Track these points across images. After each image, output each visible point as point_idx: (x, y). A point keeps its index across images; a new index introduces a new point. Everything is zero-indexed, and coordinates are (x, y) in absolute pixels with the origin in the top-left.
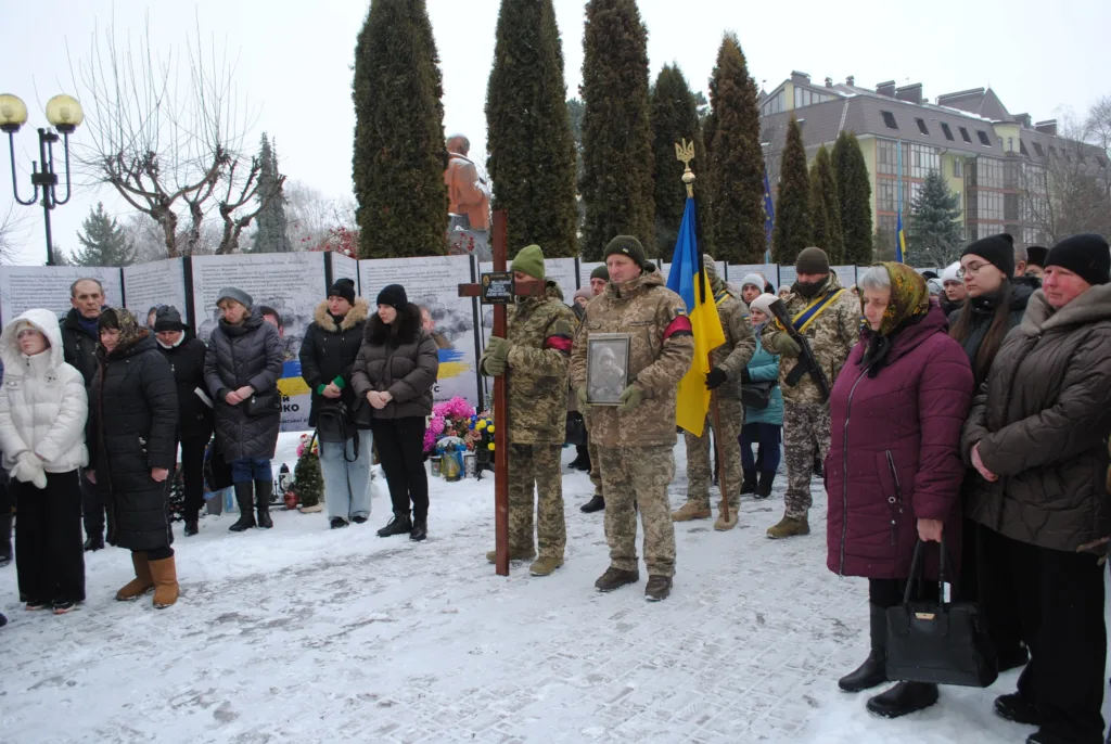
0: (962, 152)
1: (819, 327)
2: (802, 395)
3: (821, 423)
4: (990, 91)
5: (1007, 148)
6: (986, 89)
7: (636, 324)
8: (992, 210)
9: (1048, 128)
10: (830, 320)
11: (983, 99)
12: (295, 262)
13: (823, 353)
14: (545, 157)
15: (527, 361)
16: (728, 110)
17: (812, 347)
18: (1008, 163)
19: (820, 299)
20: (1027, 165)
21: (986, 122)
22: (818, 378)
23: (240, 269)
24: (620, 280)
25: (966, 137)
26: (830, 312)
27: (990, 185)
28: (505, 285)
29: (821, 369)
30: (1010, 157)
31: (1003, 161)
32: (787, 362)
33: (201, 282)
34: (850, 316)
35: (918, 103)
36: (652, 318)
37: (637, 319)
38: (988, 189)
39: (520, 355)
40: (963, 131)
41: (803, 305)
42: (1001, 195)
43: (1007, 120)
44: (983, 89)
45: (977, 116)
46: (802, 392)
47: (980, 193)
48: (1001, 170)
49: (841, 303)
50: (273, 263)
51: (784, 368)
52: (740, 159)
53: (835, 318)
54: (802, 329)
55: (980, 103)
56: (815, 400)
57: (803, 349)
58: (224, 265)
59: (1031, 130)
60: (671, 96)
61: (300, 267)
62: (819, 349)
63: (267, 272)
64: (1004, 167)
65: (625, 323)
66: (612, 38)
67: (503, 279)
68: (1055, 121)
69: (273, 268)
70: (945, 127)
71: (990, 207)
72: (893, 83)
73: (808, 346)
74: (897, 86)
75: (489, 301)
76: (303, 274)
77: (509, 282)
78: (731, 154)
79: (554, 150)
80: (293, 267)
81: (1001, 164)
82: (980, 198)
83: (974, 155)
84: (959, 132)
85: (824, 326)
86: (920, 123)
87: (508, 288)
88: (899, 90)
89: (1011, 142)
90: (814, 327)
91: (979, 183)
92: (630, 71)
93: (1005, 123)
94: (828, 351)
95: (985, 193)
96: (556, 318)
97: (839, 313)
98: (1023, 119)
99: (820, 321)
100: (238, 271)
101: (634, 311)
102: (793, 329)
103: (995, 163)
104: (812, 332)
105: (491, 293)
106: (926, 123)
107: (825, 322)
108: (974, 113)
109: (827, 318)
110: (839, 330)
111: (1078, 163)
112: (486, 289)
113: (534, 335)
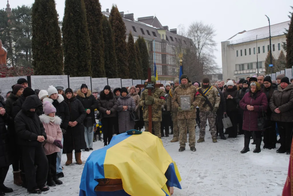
0: (148, 39)
1: (209, 94)
2: (206, 109)
3: (210, 115)
4: (155, 17)
5: (162, 38)
6: (154, 17)
7: (190, 93)
8: (158, 60)
9: (174, 31)
10: (212, 93)
11: (153, 20)
12: (60, 78)
13: (211, 100)
14: (83, 46)
15: (158, 101)
16: (118, 30)
17: (208, 98)
18: (162, 43)
19: (208, 88)
20: (168, 44)
21: (155, 28)
22: (210, 105)
23: (45, 80)
24: (185, 84)
25: (149, 34)
26: (211, 91)
27: (157, 51)
28: (152, 85)
29: (210, 103)
30: (163, 42)
31: (161, 42)
32: (202, 102)
33: (34, 83)
34: (215, 92)
35: (132, 21)
36: (193, 91)
37: (190, 92)
38: (156, 52)
39: (157, 100)
40: (148, 31)
41: (204, 90)
42: (161, 55)
43: (162, 28)
44: (153, 17)
45: (152, 26)
46: (207, 108)
47: (154, 54)
48: (160, 46)
49: (213, 89)
50: (54, 78)
51: (201, 104)
52: (122, 46)
53: (213, 92)
54: (205, 95)
55: (152, 21)
56: (209, 110)
57: (206, 99)
58: (40, 79)
59: (169, 32)
60: (105, 26)
61: (61, 79)
62: (210, 99)
63: (52, 81)
64: (161, 45)
65: (187, 93)
66: (93, 7)
67: (151, 83)
68: (176, 29)
69: (54, 80)
70: (142, 30)
71: (157, 59)
72: (123, 12)
73: (207, 98)
74: (125, 14)
75: (147, 88)
76: (62, 82)
77: (153, 84)
78: (119, 44)
79: (86, 44)
80: (59, 80)
81: (160, 43)
82: (154, 56)
83: (151, 40)
84: (146, 32)
85: (210, 94)
86: (134, 28)
87: (153, 85)
88: (125, 15)
89: (163, 36)
90: (208, 94)
91: (153, 50)
92: (98, 18)
93: (161, 29)
94: (212, 99)
95: (155, 54)
96: (162, 92)
97: (213, 91)
98: (166, 28)
99: (209, 93)
100: (44, 81)
101: (188, 90)
102: (203, 95)
103: (158, 43)
104: (208, 95)
105: (147, 87)
106: (135, 27)
107: (210, 93)
108: (151, 25)
109: (211, 92)
110: (213, 95)
111: (190, 46)
112: (146, 86)
113: (157, 96)
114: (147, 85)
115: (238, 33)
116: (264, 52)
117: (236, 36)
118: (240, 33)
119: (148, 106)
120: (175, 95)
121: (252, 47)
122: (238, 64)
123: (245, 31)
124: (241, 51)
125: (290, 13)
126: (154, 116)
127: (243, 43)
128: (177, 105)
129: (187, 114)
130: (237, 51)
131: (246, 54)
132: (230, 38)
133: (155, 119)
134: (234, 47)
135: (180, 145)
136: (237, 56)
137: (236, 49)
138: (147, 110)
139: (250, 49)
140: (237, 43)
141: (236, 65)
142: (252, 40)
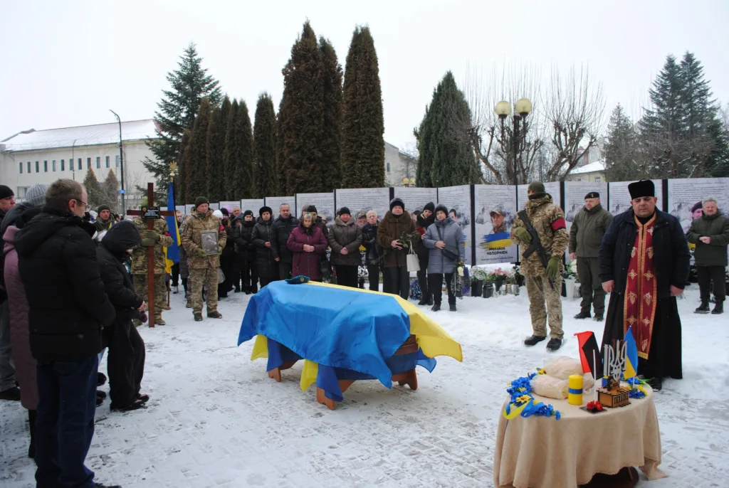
65: (210, 226)
67: (154, 209)
87: (156, 213)
101: (211, 222)
105: (147, 214)
112: (144, 213)
113: (161, 231)
114: (147, 212)
115: (20, 131)
116: (80, 167)
117: (16, 137)
118: (23, 132)
119: (145, 249)
120: (190, 229)
121: (49, 158)
122: (22, 187)
123: (33, 130)
124: (29, 164)
125: (156, 112)
126: (157, 265)
127: (33, 150)
128: (195, 246)
129: (212, 260)
130: (21, 164)
131: (37, 171)
132: (6, 138)
133: (157, 270)
134: (14, 155)
135: (193, 312)
136: (21, 172)
137: (18, 160)
138: (142, 255)
139: (46, 163)
140: (22, 149)
141: (18, 187)
142: (50, 146)
